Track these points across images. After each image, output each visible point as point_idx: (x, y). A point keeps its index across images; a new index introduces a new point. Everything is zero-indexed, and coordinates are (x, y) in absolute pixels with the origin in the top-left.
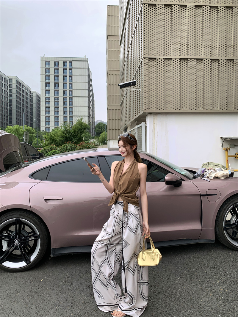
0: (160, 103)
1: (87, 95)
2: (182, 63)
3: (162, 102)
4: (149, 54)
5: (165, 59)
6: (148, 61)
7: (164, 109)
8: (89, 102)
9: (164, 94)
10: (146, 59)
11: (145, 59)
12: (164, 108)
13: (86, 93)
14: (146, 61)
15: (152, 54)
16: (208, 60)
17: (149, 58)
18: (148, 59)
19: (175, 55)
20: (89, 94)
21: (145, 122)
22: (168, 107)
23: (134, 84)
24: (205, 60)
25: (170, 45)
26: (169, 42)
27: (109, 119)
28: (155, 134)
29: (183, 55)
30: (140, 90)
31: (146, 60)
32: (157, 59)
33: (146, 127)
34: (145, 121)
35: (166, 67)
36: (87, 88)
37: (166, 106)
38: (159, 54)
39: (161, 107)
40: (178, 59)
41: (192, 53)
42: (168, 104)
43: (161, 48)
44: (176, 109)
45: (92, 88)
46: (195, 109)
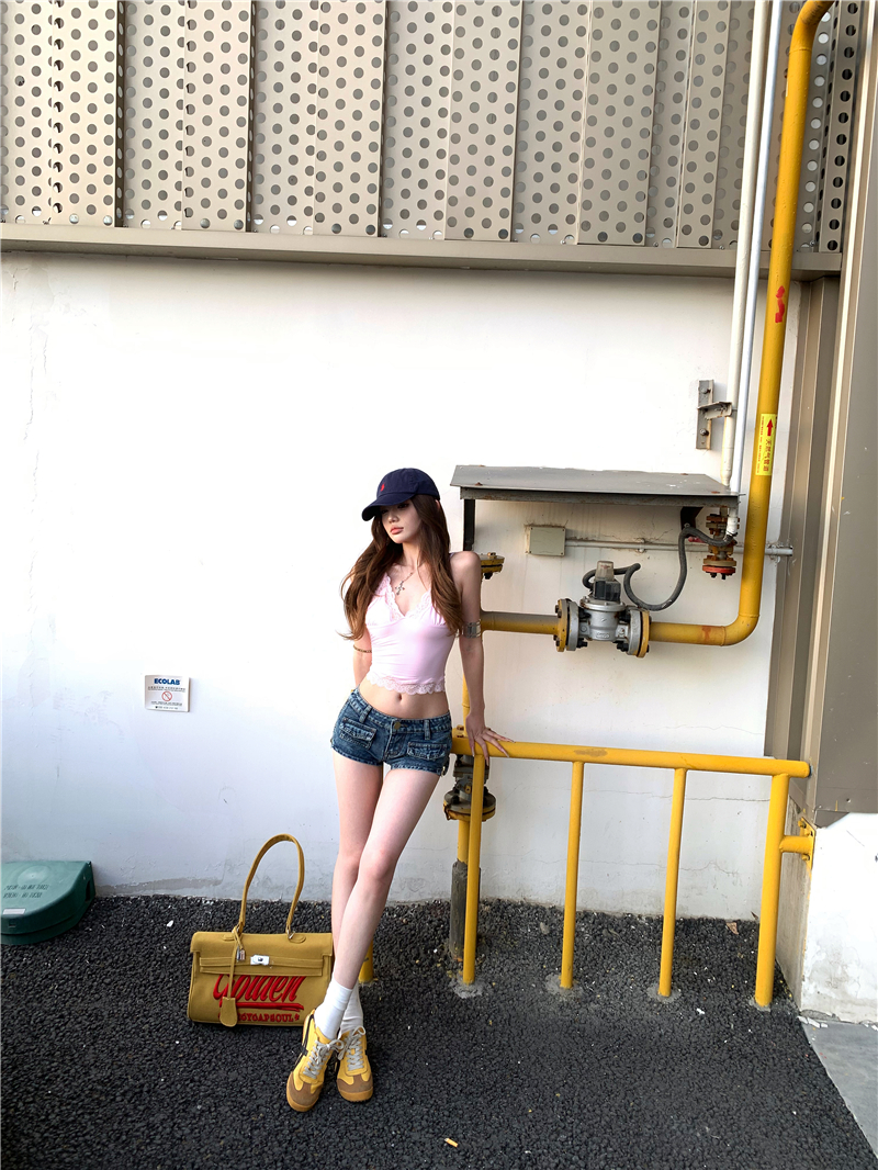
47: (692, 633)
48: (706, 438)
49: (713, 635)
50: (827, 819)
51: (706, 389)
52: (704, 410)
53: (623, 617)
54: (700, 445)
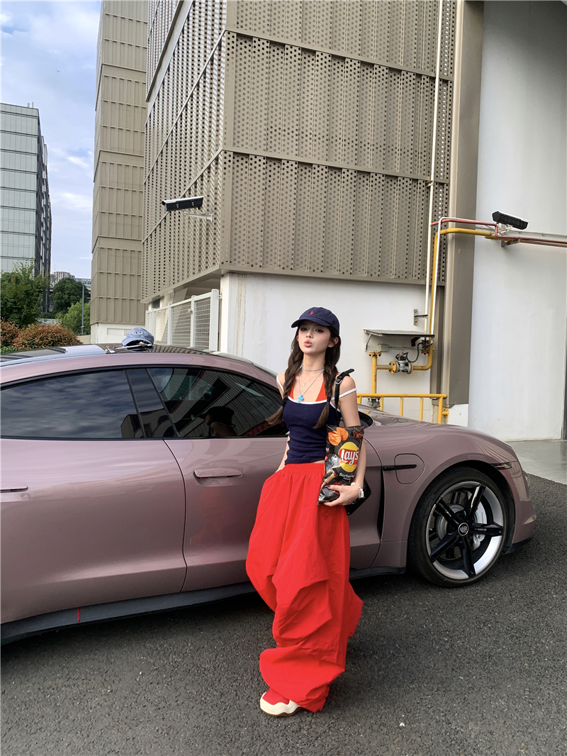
0: (254, 253)
1: (34, 206)
2: (300, 172)
3: (258, 251)
4: (234, 144)
5: (268, 158)
6: (231, 159)
7: (260, 266)
8: (39, 224)
9: (262, 233)
10: (228, 153)
11: (225, 153)
12: (261, 264)
13: (31, 201)
14: (228, 158)
15: (240, 145)
16: (350, 171)
17: (235, 153)
18: (232, 154)
19: (288, 154)
20: (39, 202)
21: (219, 289)
22: (270, 262)
23: (198, 203)
24: (346, 171)
25: (278, 131)
26: (277, 123)
27: (99, 273)
28: (241, 318)
29: (303, 155)
30: (211, 219)
31: (227, 155)
32: (250, 157)
33: (220, 301)
34: (218, 287)
35: (268, 177)
36: (34, 187)
37: (266, 260)
38: (254, 146)
39: (255, 261)
40: (294, 163)
41: (321, 154)
42: (269, 255)
43: (259, 134)
44: (286, 267)
45: (47, 188)
46: (322, 271)
47: (420, 368)
48: (416, 322)
49: (424, 368)
50: (451, 406)
51: (416, 311)
52: (415, 316)
53: (407, 365)
54: (415, 325)
